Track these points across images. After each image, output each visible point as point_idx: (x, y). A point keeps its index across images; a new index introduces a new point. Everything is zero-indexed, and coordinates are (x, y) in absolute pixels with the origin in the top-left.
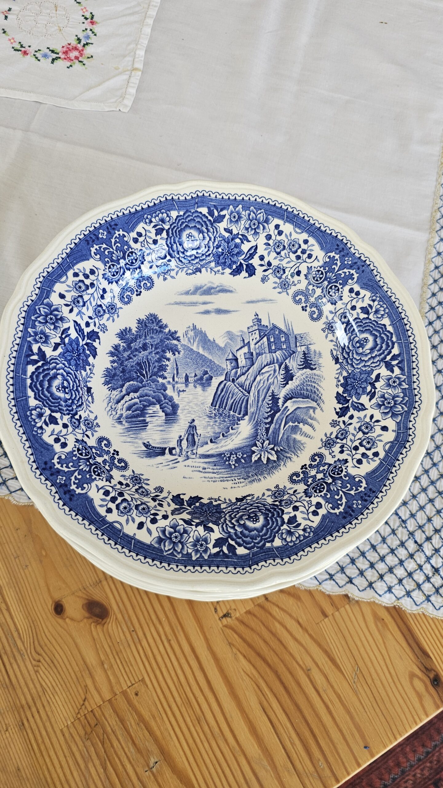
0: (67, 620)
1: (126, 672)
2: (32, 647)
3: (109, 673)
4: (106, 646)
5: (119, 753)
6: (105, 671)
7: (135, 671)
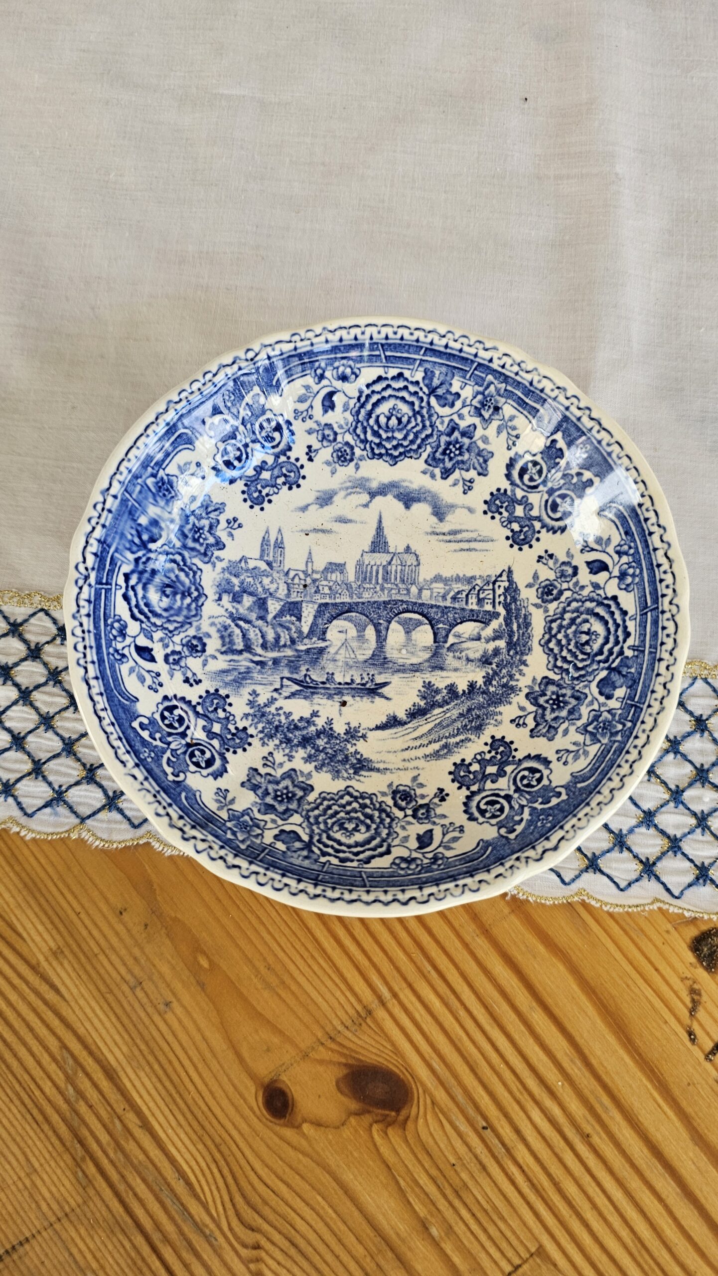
0: (306, 1127)
1: (490, 1237)
2: (231, 1212)
3: (448, 1247)
4: (423, 1180)
6: (436, 1244)
7: (514, 1233)
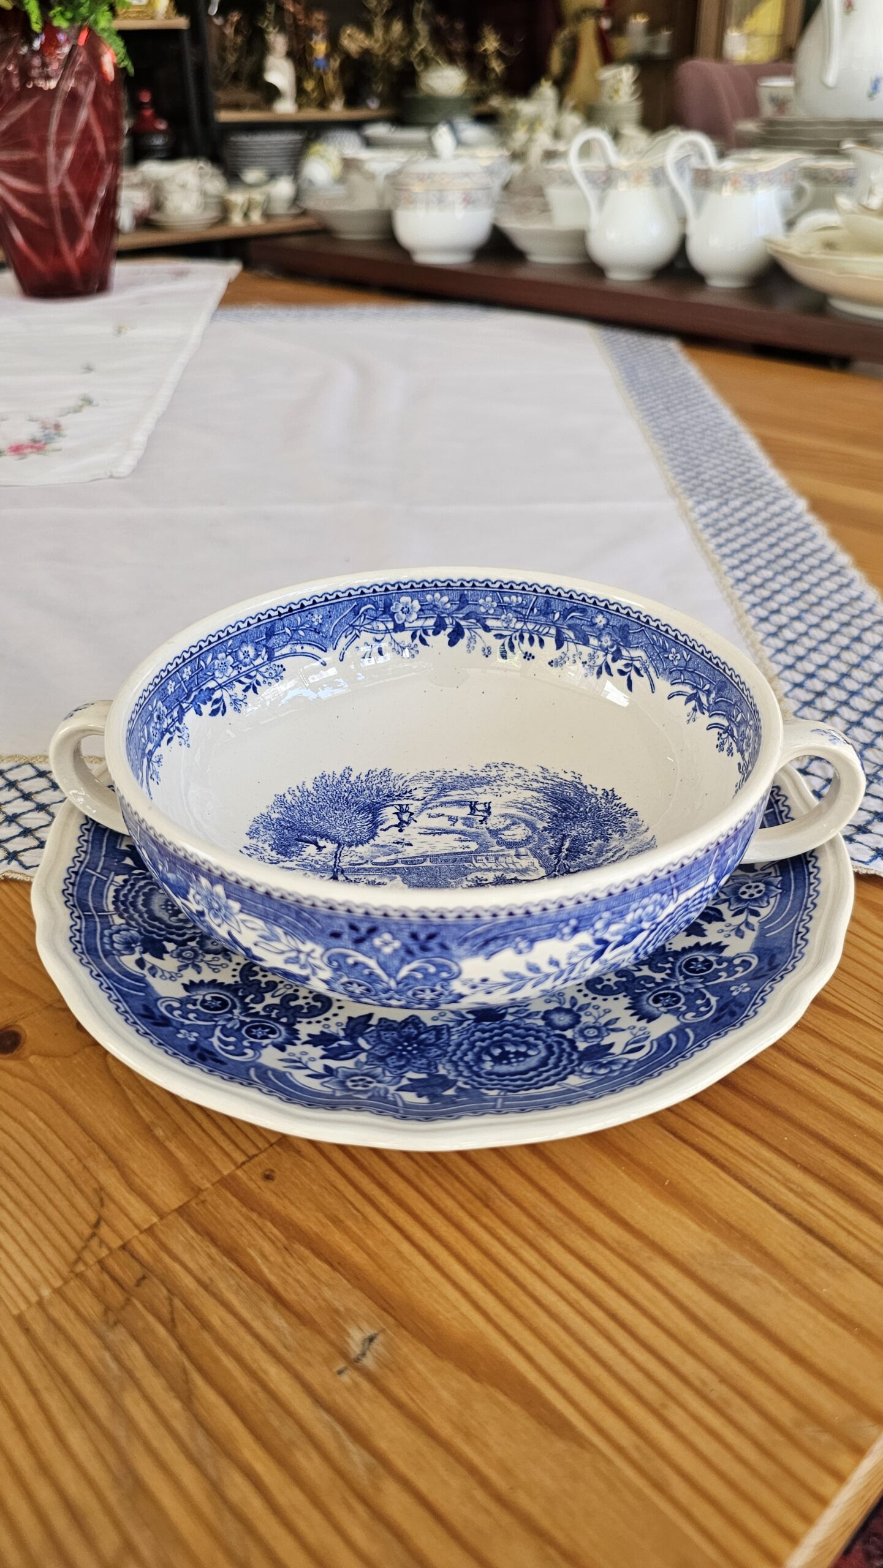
5: (233, 1341)
